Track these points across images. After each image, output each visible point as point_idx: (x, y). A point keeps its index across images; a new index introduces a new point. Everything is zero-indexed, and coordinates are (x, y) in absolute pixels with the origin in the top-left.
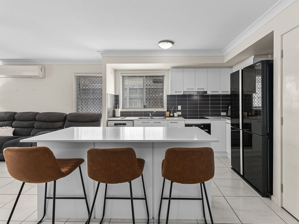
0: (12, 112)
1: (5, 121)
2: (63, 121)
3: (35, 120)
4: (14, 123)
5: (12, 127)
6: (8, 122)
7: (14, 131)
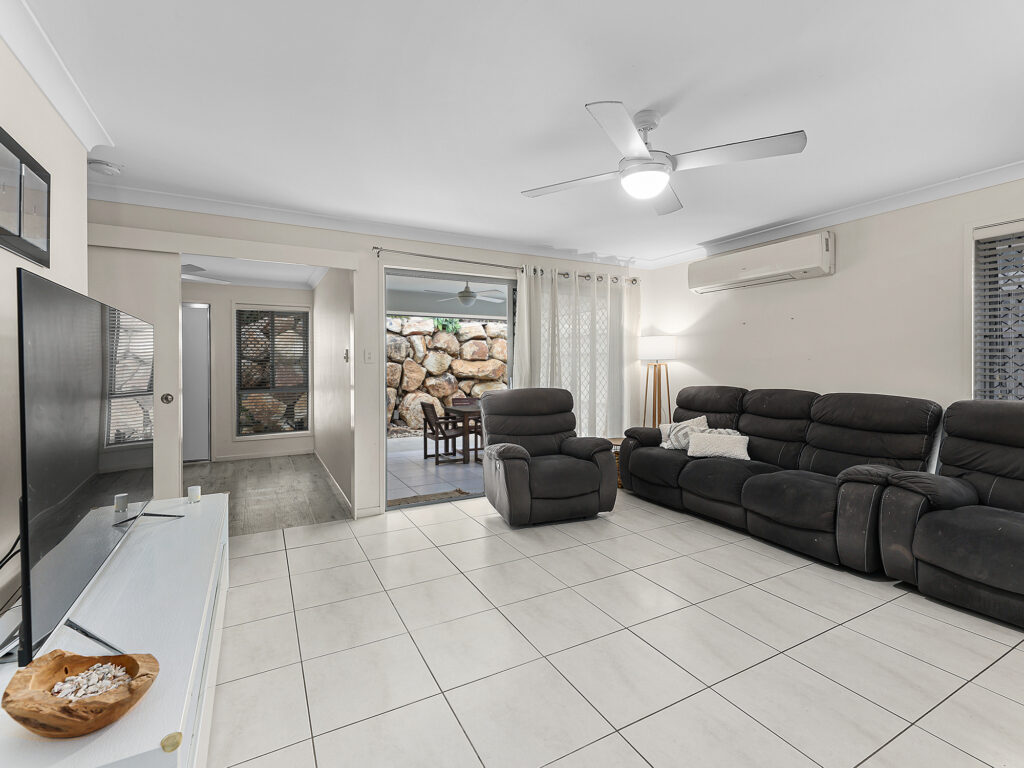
0: (736, 389)
1: (720, 413)
2: (925, 433)
3: (807, 416)
4: (744, 421)
5: (743, 433)
6: (728, 416)
7: (749, 445)
